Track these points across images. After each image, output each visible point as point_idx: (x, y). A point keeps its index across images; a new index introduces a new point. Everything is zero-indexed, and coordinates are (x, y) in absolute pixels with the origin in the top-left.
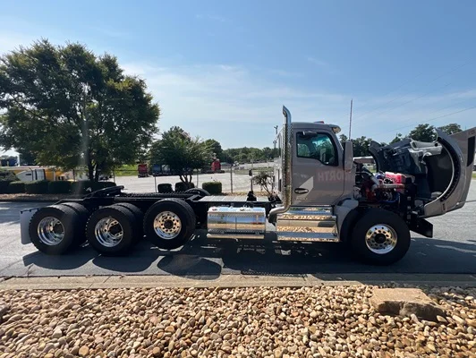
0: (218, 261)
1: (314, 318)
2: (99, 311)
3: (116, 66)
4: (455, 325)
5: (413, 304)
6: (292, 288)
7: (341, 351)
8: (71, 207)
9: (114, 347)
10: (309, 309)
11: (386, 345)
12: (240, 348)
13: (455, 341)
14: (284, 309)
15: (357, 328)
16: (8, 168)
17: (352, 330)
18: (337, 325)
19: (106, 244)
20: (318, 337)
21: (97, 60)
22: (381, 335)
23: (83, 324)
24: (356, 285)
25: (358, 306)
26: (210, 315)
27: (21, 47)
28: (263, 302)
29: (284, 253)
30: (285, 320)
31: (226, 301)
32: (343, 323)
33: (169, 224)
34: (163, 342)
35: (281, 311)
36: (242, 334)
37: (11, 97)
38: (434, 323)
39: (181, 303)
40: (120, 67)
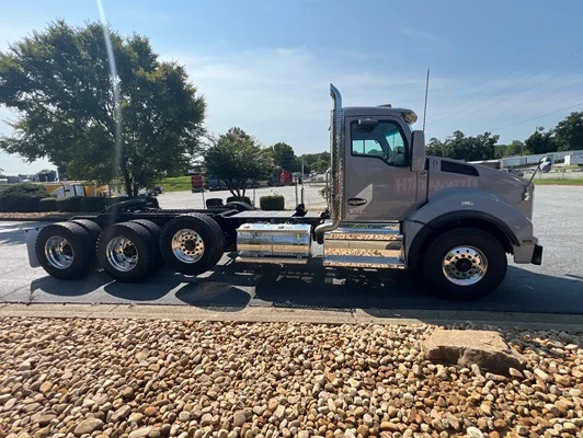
0: (250, 290)
1: (340, 363)
2: (81, 343)
3: (148, 51)
4: (534, 382)
5: (478, 352)
6: (329, 325)
7: (357, 405)
8: (80, 225)
9: (81, 384)
10: (337, 352)
11: (423, 401)
12: (229, 395)
13: (525, 403)
14: (305, 351)
15: (391, 378)
16: (46, 184)
17: (385, 381)
18: (364, 374)
19: (120, 268)
20: (336, 387)
21: (125, 43)
22: (420, 388)
23: (57, 357)
24: (414, 324)
25: (405, 350)
26: (209, 353)
27: (35, 33)
28: (282, 340)
29: (336, 282)
30: (301, 363)
31: (238, 337)
32: (374, 371)
33: (190, 245)
34: (139, 381)
35: (301, 352)
36: (240, 377)
37: (30, 97)
38: (503, 378)
39: (183, 338)
40: (154, 50)
